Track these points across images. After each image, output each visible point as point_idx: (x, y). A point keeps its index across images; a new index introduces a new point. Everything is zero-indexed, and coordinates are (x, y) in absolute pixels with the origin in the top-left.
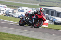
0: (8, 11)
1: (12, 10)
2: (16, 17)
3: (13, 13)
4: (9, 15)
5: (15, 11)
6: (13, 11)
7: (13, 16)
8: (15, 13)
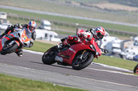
0: (110, 44)
1: (119, 41)
2: (128, 59)
3: (122, 49)
4: (113, 54)
5: (126, 44)
6: (122, 44)
7: (121, 56)
8: (127, 48)
